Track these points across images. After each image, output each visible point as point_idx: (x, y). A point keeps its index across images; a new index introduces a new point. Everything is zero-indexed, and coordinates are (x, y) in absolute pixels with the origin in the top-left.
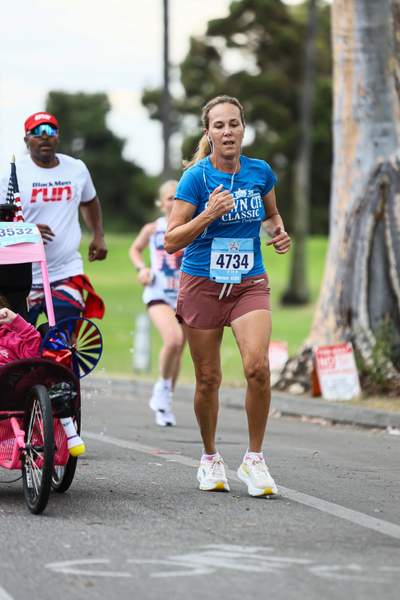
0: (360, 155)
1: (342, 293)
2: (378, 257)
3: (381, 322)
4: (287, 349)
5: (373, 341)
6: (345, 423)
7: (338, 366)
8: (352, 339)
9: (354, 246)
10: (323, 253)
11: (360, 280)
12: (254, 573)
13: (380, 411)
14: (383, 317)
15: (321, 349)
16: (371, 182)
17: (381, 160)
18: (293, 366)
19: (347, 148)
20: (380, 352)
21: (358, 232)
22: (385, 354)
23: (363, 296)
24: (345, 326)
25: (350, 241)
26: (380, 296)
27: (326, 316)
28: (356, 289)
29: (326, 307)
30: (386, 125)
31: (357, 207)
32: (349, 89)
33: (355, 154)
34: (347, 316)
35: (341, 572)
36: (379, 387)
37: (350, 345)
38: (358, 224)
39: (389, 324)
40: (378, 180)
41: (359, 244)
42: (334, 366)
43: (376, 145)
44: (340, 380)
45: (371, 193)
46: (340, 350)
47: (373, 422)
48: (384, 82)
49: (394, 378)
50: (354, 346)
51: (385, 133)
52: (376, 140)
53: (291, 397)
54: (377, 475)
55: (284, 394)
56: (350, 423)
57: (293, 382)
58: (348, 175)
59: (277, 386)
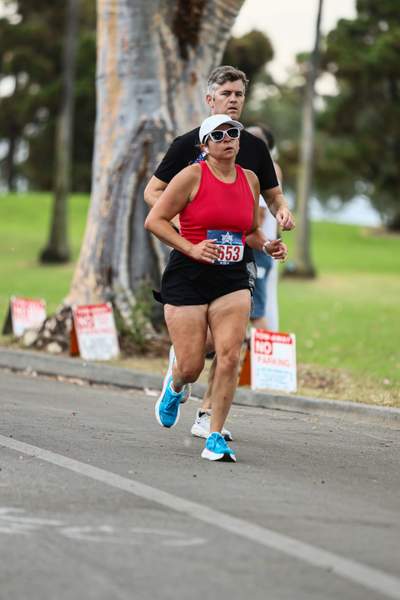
0: (123, 111)
1: (103, 252)
2: (140, 216)
3: (141, 282)
4: (46, 308)
5: (133, 301)
6: (102, 383)
7: (98, 325)
8: (112, 299)
9: (116, 204)
10: (85, 210)
11: (121, 239)
12: (3, 534)
13: (136, 372)
14: (144, 277)
15: (80, 308)
16: (134, 140)
17: (144, 117)
18: (52, 325)
19: (111, 103)
20: (140, 312)
21: (120, 189)
22: (145, 315)
23: (124, 255)
24: (105, 286)
25: (112, 199)
26: (141, 255)
27: (86, 275)
28: (117, 248)
29: (86, 264)
30: (150, 82)
31: (119, 165)
32: (113, 43)
33: (118, 112)
34: (108, 275)
35: (92, 534)
36: (138, 348)
37: (109, 305)
38: (120, 182)
39: (150, 285)
40: (142, 139)
41: (121, 202)
42: (93, 325)
43: (140, 101)
44: (99, 339)
45: (134, 151)
46: (97, 310)
47: (130, 383)
48: (148, 37)
49: (153, 339)
50: (114, 306)
51: (149, 90)
52: (141, 96)
53: (48, 356)
54: (133, 436)
55: (40, 354)
56: (107, 384)
57: (51, 341)
58: (111, 132)
59: (34, 345)
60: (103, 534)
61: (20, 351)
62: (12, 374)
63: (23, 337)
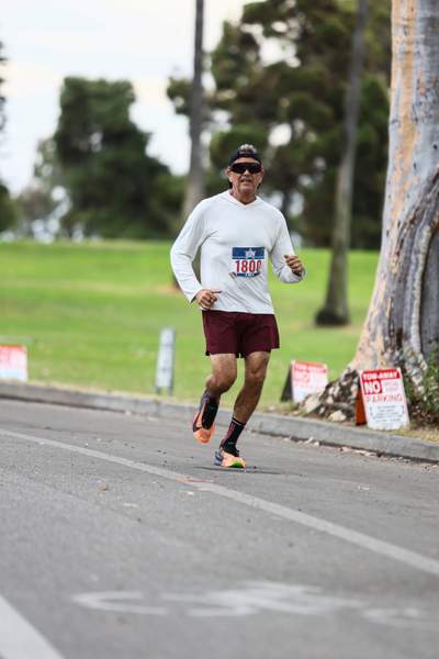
0: (416, 159)
1: (391, 312)
2: (433, 273)
3: (434, 346)
5: (425, 366)
6: (392, 455)
7: (385, 393)
8: (401, 363)
9: (408, 259)
11: (412, 298)
13: (431, 443)
14: (436, 340)
15: (366, 373)
16: (428, 190)
18: (335, 391)
19: (403, 151)
20: (432, 378)
21: (412, 243)
22: (437, 381)
23: (415, 316)
24: (393, 349)
25: (403, 254)
27: (374, 335)
28: (408, 308)
29: (373, 325)
31: (411, 217)
32: (408, 85)
33: (411, 158)
34: (397, 337)
35: (400, 617)
37: (399, 370)
38: (413, 236)
41: (413, 257)
42: (381, 391)
43: (435, 147)
44: (387, 409)
45: (429, 202)
46: (386, 375)
47: (423, 456)
50: (404, 371)
52: (434, 143)
53: (331, 424)
54: (432, 513)
55: (323, 422)
56: (398, 456)
57: (335, 409)
58: (403, 183)
59: (316, 411)
60: (409, 618)
61: (300, 418)
62: (293, 443)
63: (303, 403)
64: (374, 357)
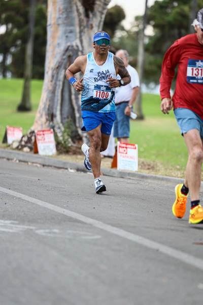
0: (59, 41)
1: (49, 106)
2: (66, 89)
3: (66, 120)
4: (23, 131)
5: (63, 129)
6: (49, 166)
8: (53, 127)
9: (55, 84)
10: (40, 88)
11: (58, 100)
12: (9, 232)
13: (65, 161)
14: (68, 118)
15: (39, 131)
16: (64, 55)
17: (69, 44)
18: (25, 139)
19: (53, 38)
20: (66, 134)
21: (57, 77)
22: (68, 135)
23: (59, 107)
24: (50, 122)
25: (54, 82)
26: (66, 108)
27: (41, 116)
28: (55, 104)
29: (41, 111)
30: (72, 28)
31: (57, 66)
32: (55, 9)
33: (57, 41)
34: (52, 117)
35: (50, 233)
36: (65, 150)
37: (52, 130)
38: (58, 73)
39: (71, 121)
40: (68, 54)
41: (58, 83)
42: (44, 139)
43: (67, 37)
44: (47, 146)
45: (64, 59)
46: (47, 132)
47: (61, 166)
48: (71, 7)
49: (72, 146)
50: (54, 130)
51: (71, 32)
52: (67, 34)
53: (24, 153)
54: (65, 190)
55: (20, 152)
56: (51, 166)
57: (25, 146)
58: (53, 51)
59: (17, 148)
60: (54, 233)
61: (11, 151)
62: (8, 161)
63: (12, 144)
64: (42, 125)
